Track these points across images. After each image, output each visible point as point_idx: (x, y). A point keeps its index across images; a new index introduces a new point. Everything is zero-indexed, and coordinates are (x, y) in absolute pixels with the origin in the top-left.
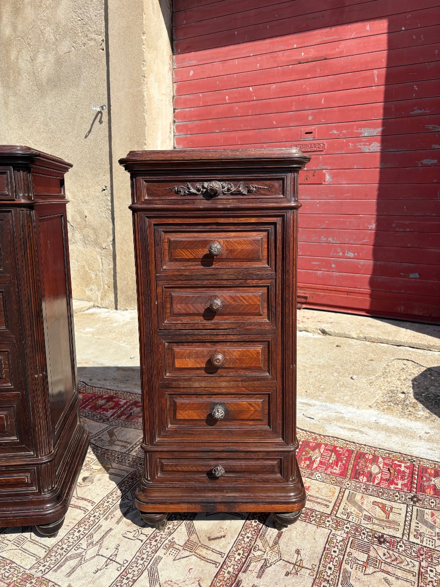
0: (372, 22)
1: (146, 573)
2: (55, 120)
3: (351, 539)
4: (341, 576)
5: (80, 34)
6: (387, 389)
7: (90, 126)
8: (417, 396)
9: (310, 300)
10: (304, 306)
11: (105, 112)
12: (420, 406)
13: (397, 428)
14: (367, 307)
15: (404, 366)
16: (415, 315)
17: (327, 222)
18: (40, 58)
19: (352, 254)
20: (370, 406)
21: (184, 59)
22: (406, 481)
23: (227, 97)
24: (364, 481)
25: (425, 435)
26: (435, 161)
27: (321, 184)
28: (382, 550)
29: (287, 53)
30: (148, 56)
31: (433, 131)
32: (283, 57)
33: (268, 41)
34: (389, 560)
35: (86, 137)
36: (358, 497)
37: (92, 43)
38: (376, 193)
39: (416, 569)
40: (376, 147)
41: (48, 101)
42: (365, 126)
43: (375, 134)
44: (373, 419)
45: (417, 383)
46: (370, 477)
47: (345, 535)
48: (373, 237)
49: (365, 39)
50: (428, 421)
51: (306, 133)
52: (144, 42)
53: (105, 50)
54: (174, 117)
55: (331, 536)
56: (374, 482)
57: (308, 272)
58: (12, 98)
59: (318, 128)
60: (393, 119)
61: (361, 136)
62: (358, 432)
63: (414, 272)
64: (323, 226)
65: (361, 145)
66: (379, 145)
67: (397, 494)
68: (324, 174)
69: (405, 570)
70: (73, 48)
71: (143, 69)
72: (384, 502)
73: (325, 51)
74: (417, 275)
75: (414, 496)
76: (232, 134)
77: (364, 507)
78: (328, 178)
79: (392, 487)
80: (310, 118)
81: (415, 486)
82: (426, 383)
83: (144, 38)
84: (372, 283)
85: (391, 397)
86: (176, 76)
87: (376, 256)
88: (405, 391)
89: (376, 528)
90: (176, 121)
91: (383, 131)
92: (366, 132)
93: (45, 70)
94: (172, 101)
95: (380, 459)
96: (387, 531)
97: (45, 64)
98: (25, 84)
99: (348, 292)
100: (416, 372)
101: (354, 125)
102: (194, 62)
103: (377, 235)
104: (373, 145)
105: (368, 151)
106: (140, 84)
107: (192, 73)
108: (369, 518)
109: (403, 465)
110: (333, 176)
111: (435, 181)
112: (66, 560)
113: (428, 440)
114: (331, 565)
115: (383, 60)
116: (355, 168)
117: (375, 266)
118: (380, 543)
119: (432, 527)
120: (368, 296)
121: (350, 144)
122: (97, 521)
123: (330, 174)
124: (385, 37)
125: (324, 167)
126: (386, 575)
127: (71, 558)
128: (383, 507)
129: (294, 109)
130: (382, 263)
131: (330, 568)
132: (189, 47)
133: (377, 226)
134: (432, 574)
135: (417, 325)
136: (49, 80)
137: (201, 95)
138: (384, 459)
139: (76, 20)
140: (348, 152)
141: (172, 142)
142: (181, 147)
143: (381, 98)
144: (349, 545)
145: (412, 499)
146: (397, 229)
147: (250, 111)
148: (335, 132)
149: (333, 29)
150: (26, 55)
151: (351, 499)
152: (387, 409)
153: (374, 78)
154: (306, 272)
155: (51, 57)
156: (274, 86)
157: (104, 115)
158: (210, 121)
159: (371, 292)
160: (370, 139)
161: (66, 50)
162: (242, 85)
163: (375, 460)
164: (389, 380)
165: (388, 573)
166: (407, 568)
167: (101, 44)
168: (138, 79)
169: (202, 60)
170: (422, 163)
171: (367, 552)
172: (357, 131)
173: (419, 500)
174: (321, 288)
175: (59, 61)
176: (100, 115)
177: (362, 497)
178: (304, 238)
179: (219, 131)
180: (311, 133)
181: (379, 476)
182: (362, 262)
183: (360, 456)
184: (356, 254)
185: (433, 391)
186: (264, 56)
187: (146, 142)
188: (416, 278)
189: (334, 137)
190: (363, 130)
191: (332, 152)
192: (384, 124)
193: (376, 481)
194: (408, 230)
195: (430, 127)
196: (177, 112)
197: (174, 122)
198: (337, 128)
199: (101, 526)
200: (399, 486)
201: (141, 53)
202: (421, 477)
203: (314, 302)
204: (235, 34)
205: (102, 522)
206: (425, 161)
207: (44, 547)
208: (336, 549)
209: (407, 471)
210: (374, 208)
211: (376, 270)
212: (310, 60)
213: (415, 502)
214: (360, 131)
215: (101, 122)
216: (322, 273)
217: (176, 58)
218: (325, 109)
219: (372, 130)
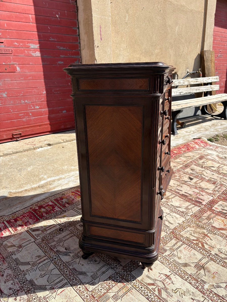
9: (22, 135)
10: (20, 139)
14: (50, 130)
16: (68, 128)
17: (23, 92)
19: (38, 107)
26: (63, 62)
27: (15, 72)
31: (59, 49)
38: (43, 77)
40: (38, 54)
42: (31, 43)
43: (37, 48)
48: (46, 98)
57: (18, 120)
60: (43, 41)
61: (30, 47)
63: (64, 110)
64: (21, 95)
65: (31, 52)
66: (39, 53)
68: (16, 67)
78: (18, 69)
84: (49, 118)
87: (48, 107)
91: (40, 46)
92: (32, 46)
101: (26, 41)
103: (47, 96)
104: (37, 53)
105: (35, 55)
110: (21, 68)
115: (33, 10)
116: (31, 64)
117: (49, 111)
120: (49, 125)
121: (26, 51)
123: (19, 67)
125: (14, 63)
130: (52, 109)
133: (47, 92)
140: (25, 55)
143: (36, 29)
146: (55, 93)
148: (16, 44)
153: (30, 19)
154: (17, 121)
159: (50, 123)
160: (35, 50)
170: (58, 63)
172: (28, 45)
174: (27, 127)
178: (12, 102)
180: (3, 43)
182: (43, 110)
184: (40, 107)
188: (65, 113)
189: (16, 46)
190: (30, 45)
191: (17, 55)
192: (40, 43)
194: (59, 92)
195: (58, 47)
198: (17, 42)
203: (25, 135)
206: (59, 62)
210: (43, 84)
211: (50, 112)
214: (29, 45)
216: (26, 119)
218: (8, 30)
219: (34, 45)
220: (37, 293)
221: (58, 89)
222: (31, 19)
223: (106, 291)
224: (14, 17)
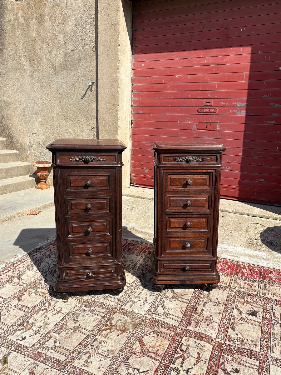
0: (243, 48)
1: (160, 306)
2: (63, 88)
3: (237, 295)
4: (235, 306)
5: (80, 41)
6: (248, 238)
7: (85, 93)
8: (263, 241)
11: (94, 86)
12: (264, 245)
13: (254, 255)
14: (237, 196)
15: (256, 227)
16: (262, 201)
18: (55, 52)
19: (230, 168)
20: (241, 246)
21: (139, 57)
22: (258, 275)
23: (163, 80)
24: (240, 275)
25: (266, 258)
26: (274, 122)
27: (214, 130)
28: (249, 298)
29: (198, 59)
30: (121, 57)
31: (273, 106)
32: (195, 61)
33: (186, 52)
34: (252, 302)
35: (82, 98)
36: (238, 281)
37: (88, 47)
38: (243, 137)
39: (263, 304)
40: (243, 112)
41: (59, 77)
42: (238, 101)
43: (244, 106)
44: (242, 251)
45: (262, 235)
46: (243, 274)
47: (235, 293)
48: (241, 160)
49: (240, 56)
50: (268, 252)
51: (207, 103)
52: (119, 50)
53: (95, 52)
54: (132, 89)
55: (229, 294)
56: (245, 275)
58: (36, 73)
59: (213, 100)
60: (253, 99)
61: (236, 106)
62: (236, 257)
63: (262, 178)
65: (236, 111)
66: (245, 112)
67: (254, 280)
68: (216, 125)
69: (259, 305)
70: (75, 48)
71: (118, 64)
72: (249, 283)
73: (218, 60)
74: (263, 180)
75: (262, 280)
76: (166, 101)
77: (241, 284)
78: (218, 127)
79: (252, 277)
80: (209, 95)
81: (262, 277)
82: (267, 235)
83: (119, 48)
84: (240, 183)
85: (250, 241)
86: (134, 66)
87: (242, 169)
88: (257, 238)
89: (247, 291)
90: (133, 91)
91: (247, 105)
92: (239, 105)
93: (57, 59)
94: (131, 80)
95: (247, 267)
96: (251, 292)
97: (58, 56)
98: (44, 65)
99: (227, 188)
100: (262, 229)
101: (233, 100)
102: (145, 59)
103: (243, 158)
104: (242, 111)
105: (239, 114)
106: (116, 73)
107: (143, 65)
108: (244, 288)
109: (257, 269)
110: (221, 126)
111: (274, 132)
112: (127, 303)
113: (267, 260)
114: (230, 303)
115: (248, 68)
116: (233, 123)
117: (241, 175)
118: (249, 296)
119: (269, 291)
120: (238, 190)
121: (230, 110)
122: (134, 290)
123: (219, 125)
124: (249, 55)
125: (216, 121)
126: (251, 306)
127: (128, 302)
128: (249, 284)
129: (200, 89)
130: (246, 173)
131: (230, 304)
132: (141, 51)
133: (243, 154)
134: (269, 306)
135: (262, 205)
136: (60, 64)
137: (148, 77)
138: (248, 267)
139: (78, 33)
140: (229, 114)
141: (131, 103)
142: (136, 106)
143: (246, 87)
144: (236, 297)
145: (261, 281)
146: (254, 156)
147: (176, 89)
148: (223, 103)
149: (223, 49)
150: (45, 49)
151: (235, 282)
152: (249, 247)
155: (62, 52)
156: (190, 76)
157: (93, 87)
158: (153, 92)
159: (239, 188)
160: (241, 109)
161: (71, 49)
162: (172, 74)
163: (245, 267)
164: (249, 233)
165: (252, 305)
166: (260, 304)
167: (93, 48)
168: (115, 70)
169: (149, 59)
170: (267, 123)
171: (244, 299)
172: (234, 104)
173: (263, 282)
175: (66, 55)
176: (91, 87)
177: (240, 281)
179: (158, 98)
180: (210, 103)
181: (247, 273)
182: (235, 172)
183: (238, 266)
184: (232, 168)
185: (270, 239)
186: (185, 60)
187: (119, 104)
189: (222, 106)
190: (237, 103)
191: (220, 114)
192: (247, 101)
193: (246, 275)
194: (259, 156)
196: (134, 86)
197: (132, 91)
198: (223, 101)
199: (136, 291)
200: (255, 277)
201: (117, 56)
202: (264, 273)
204: (168, 46)
205: (136, 290)
206: (269, 122)
207: (116, 299)
208: (231, 298)
209: (259, 271)
210: (242, 144)
211: (242, 177)
212: (210, 64)
213: (262, 282)
215: (91, 91)
217: (134, 56)
218: (217, 91)
219: (242, 104)
220: (35, 266)
221: (259, 153)
222: (245, 77)
223: (41, 287)
224: (226, 78)
